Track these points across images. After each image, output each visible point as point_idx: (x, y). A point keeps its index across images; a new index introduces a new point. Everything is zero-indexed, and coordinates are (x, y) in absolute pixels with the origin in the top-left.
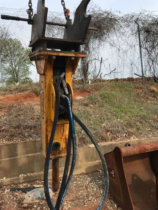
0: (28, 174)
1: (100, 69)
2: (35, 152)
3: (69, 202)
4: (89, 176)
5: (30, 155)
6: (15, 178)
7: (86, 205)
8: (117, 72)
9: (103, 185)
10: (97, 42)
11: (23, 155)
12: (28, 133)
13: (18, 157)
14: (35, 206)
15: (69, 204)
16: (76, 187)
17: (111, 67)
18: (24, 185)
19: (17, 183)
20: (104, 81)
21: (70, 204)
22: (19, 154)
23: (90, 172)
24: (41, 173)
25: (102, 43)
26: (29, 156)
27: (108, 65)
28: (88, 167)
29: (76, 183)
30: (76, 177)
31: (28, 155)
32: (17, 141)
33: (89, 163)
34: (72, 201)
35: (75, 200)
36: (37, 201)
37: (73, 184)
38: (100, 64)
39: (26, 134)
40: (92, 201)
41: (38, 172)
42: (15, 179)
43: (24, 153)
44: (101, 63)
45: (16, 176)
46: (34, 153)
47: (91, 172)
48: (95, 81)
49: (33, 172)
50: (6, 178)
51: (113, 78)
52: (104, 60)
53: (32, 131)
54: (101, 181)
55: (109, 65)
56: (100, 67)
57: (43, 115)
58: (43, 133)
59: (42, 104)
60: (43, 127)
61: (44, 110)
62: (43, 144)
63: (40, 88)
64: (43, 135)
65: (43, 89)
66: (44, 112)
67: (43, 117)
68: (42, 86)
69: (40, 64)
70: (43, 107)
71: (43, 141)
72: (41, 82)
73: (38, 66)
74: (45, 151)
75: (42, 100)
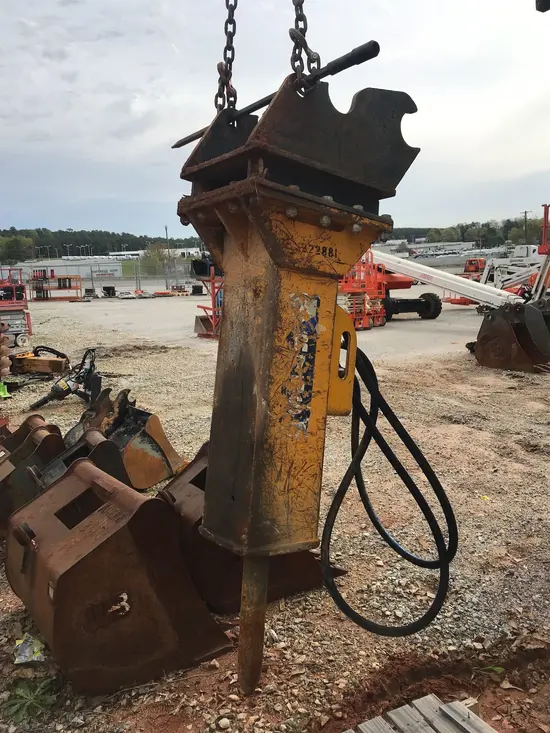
57: (298, 406)
58: (289, 472)
59: (296, 370)
60: (292, 449)
61: (308, 388)
62: (290, 512)
63: (284, 316)
64: (294, 477)
65: (312, 319)
66: (310, 394)
67: (300, 412)
68: (302, 309)
69: (321, 240)
70: (306, 380)
71: (287, 504)
72: (292, 295)
73: (290, 238)
74: (302, 528)
75: (301, 357)
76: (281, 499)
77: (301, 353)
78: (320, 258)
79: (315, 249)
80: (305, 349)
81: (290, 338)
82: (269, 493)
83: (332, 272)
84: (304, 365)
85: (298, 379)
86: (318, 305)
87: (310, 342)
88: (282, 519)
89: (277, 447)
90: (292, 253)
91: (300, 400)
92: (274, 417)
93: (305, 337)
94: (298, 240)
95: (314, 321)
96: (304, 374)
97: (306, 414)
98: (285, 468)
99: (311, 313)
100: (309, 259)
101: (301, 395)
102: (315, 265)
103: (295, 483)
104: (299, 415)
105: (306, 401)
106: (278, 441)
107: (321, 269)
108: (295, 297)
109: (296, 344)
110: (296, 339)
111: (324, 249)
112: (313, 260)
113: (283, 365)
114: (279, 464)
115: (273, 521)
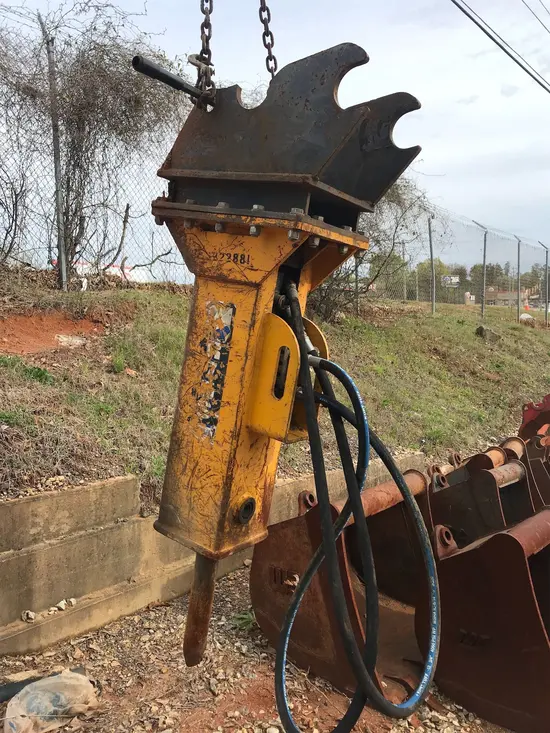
1: (122, 242)
3: (165, 702)
4: (177, 610)
7: (221, 697)
8: (172, 260)
9: (235, 628)
10: (116, 147)
15: (168, 708)
16: (154, 650)
17: (157, 241)
20: (129, 286)
21: (172, 707)
23: (174, 595)
24: (15, 629)
25: (135, 155)
27: (147, 233)
28: (169, 580)
29: (150, 641)
30: (136, 619)
33: (169, 566)
34: (171, 694)
35: (179, 692)
37: (142, 644)
38: (121, 223)
40: (231, 680)
44: (125, 221)
47: (178, 597)
48: (102, 281)
51: (160, 279)
52: (136, 215)
54: (223, 618)
55: (149, 236)
56: (123, 238)
57: (206, 411)
58: (193, 471)
59: (207, 376)
60: (197, 451)
61: (218, 396)
62: (192, 509)
63: (199, 322)
64: (198, 478)
65: (226, 328)
66: (219, 403)
67: (208, 417)
68: (216, 316)
69: (233, 247)
70: (215, 387)
71: (189, 500)
72: (207, 303)
73: (202, 249)
74: (201, 531)
75: (213, 363)
76: (184, 492)
77: (213, 359)
78: (231, 265)
79: (226, 257)
80: (217, 356)
81: (203, 343)
82: (175, 482)
83: (243, 279)
84: (215, 373)
85: (208, 384)
86: (234, 313)
87: (223, 350)
88: (185, 511)
89: (185, 443)
90: (203, 263)
91: (208, 405)
92: (184, 414)
93: (218, 344)
94: (209, 249)
95: (229, 330)
96: (214, 381)
97: (213, 422)
98: (191, 466)
99: (226, 322)
100: (219, 267)
101: (210, 401)
102: (225, 273)
103: (198, 485)
104: (207, 420)
105: (216, 408)
106: (186, 438)
107: (231, 277)
108: (211, 304)
109: (209, 350)
110: (209, 345)
111: (236, 256)
112: (223, 267)
113: (194, 368)
114: (185, 460)
115: (177, 508)
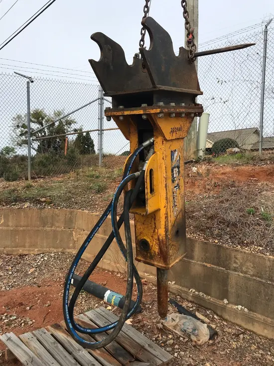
0: (201, 293)
2: (218, 265)
5: (208, 265)
6: (185, 289)
11: (200, 261)
12: (220, 231)
13: (193, 261)
14: (170, 336)
18: (190, 305)
19: (185, 297)
22: (196, 257)
26: (206, 266)
31: (206, 264)
32: (197, 238)
36: (179, 333)
39: (216, 232)
41: (216, 299)
42: (184, 291)
43: (202, 258)
45: (187, 287)
46: (215, 265)
49: (208, 294)
50: (175, 284)
53: (228, 229)
